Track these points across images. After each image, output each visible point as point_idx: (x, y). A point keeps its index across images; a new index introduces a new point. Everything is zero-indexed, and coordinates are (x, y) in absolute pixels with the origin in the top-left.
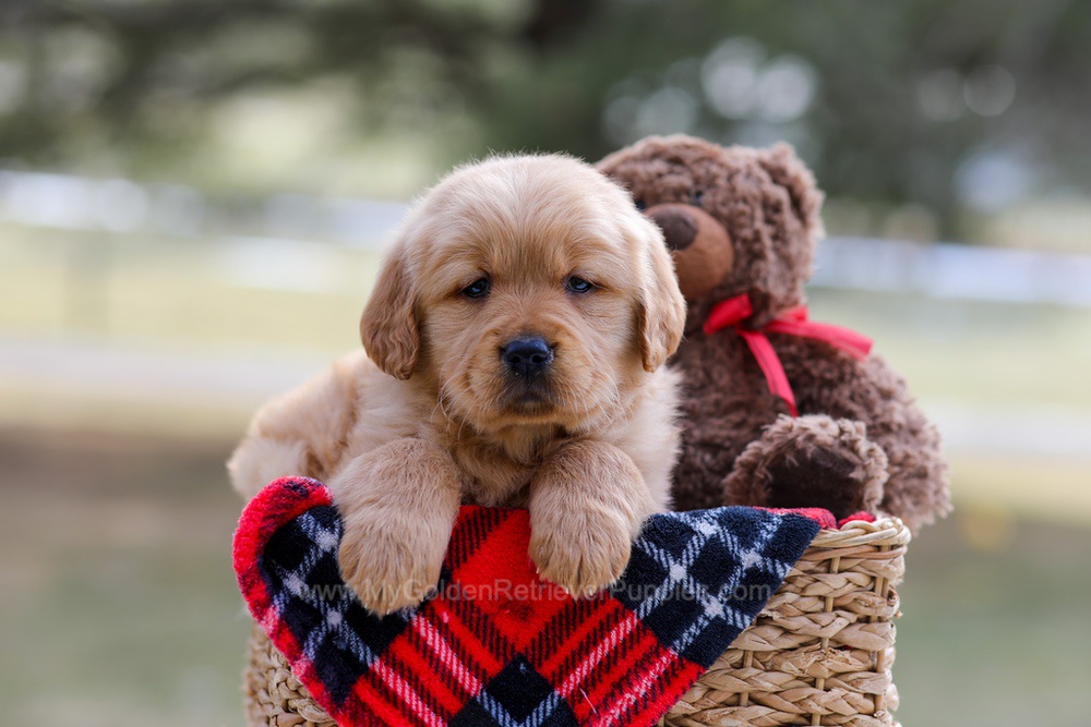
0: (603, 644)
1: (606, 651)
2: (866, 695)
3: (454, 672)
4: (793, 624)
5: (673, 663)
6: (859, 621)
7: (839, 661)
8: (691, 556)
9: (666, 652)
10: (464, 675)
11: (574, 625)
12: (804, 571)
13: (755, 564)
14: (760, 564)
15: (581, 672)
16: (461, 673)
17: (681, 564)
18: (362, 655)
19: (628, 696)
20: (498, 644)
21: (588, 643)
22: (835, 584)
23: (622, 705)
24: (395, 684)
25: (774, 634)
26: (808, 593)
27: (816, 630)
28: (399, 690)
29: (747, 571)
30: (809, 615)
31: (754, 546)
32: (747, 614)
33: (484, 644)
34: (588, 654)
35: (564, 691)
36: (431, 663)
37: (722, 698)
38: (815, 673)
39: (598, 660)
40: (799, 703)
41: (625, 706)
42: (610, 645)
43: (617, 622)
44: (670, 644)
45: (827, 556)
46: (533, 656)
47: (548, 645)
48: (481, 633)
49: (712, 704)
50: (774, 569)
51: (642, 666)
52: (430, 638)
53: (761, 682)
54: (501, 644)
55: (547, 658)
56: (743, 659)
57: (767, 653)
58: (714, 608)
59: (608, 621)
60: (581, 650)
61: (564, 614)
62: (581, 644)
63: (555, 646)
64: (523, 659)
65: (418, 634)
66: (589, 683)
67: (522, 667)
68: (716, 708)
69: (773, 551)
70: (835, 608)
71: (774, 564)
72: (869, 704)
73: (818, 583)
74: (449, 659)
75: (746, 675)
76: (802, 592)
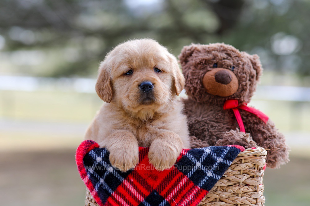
0: (178, 186)
1: (179, 188)
2: (253, 198)
3: (136, 195)
4: (231, 178)
5: (199, 190)
6: (251, 177)
7: (245, 189)
8: (202, 159)
9: (197, 187)
10: (139, 196)
11: (170, 181)
12: (234, 163)
13: (221, 161)
14: (222, 161)
15: (172, 194)
16: (138, 196)
17: (199, 162)
18: (109, 191)
19: (186, 200)
20: (148, 187)
21: (174, 186)
22: (243, 166)
23: (185, 203)
24: (119, 199)
25: (226, 181)
26: (235, 169)
27: (237, 180)
28: (120, 201)
29: (219, 163)
30: (236, 176)
31: (221, 156)
32: (219, 175)
33: (144, 187)
34: (174, 189)
35: (168, 199)
36: (129, 193)
37: (211, 200)
38: (238, 192)
39: (177, 190)
40: (233, 201)
41: (186, 203)
42: (180, 186)
43: (182, 179)
44: (198, 185)
45: (240, 158)
46: (158, 190)
47: (162, 187)
48: (143, 184)
49: (208, 202)
50: (227, 162)
51: (190, 192)
52: (128, 186)
53: (222, 195)
54: (149, 187)
55: (162, 191)
56: (217, 189)
57: (224, 187)
58: (210, 174)
59: (179, 179)
60: (172, 188)
61: (167, 177)
62: (172, 186)
63: (164, 187)
64: (155, 191)
65: (125, 185)
66: (175, 197)
67: (155, 193)
68: (209, 203)
69: (226, 157)
70: (243, 174)
71: (226, 161)
72: (255, 201)
73: (238, 166)
74: (134, 192)
75: (218, 193)
76: (233, 169)
